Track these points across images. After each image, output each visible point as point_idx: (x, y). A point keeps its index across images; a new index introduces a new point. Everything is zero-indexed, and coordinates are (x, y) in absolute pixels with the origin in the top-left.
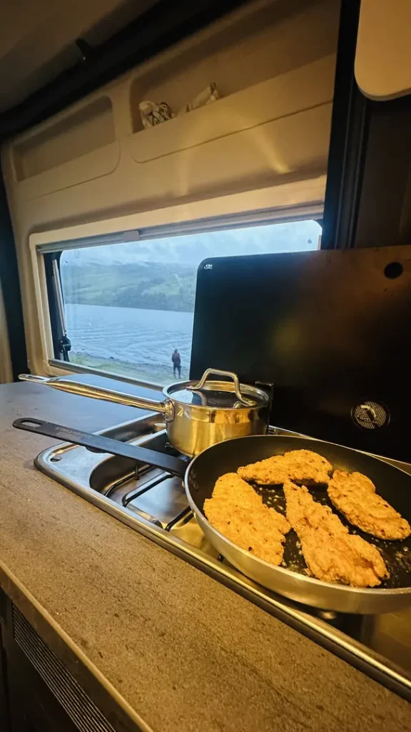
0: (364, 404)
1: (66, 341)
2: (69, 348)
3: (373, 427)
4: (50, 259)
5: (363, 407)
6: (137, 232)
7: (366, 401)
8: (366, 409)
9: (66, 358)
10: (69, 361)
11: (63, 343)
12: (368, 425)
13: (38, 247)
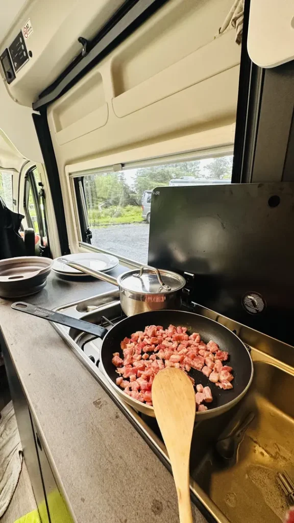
0: (250, 295)
1: (89, 232)
2: (91, 237)
3: (255, 312)
4: (77, 181)
5: (249, 297)
6: (121, 165)
7: (252, 293)
8: (251, 299)
9: (90, 242)
10: (91, 244)
11: (87, 234)
12: (252, 310)
13: (70, 174)
